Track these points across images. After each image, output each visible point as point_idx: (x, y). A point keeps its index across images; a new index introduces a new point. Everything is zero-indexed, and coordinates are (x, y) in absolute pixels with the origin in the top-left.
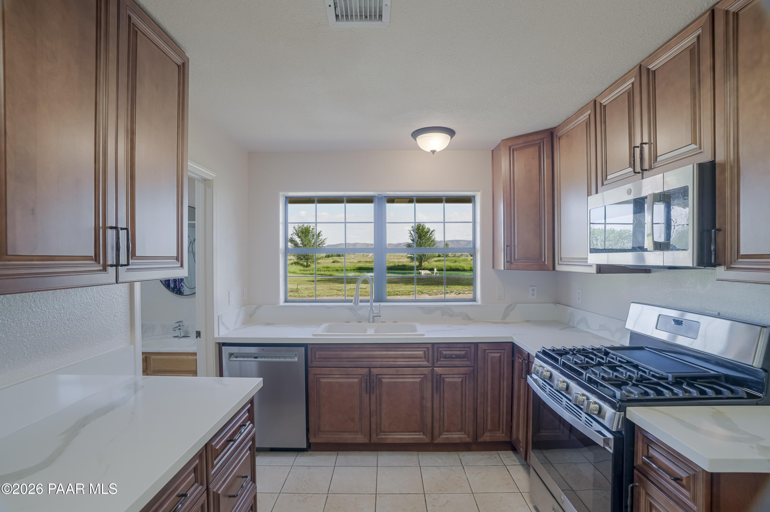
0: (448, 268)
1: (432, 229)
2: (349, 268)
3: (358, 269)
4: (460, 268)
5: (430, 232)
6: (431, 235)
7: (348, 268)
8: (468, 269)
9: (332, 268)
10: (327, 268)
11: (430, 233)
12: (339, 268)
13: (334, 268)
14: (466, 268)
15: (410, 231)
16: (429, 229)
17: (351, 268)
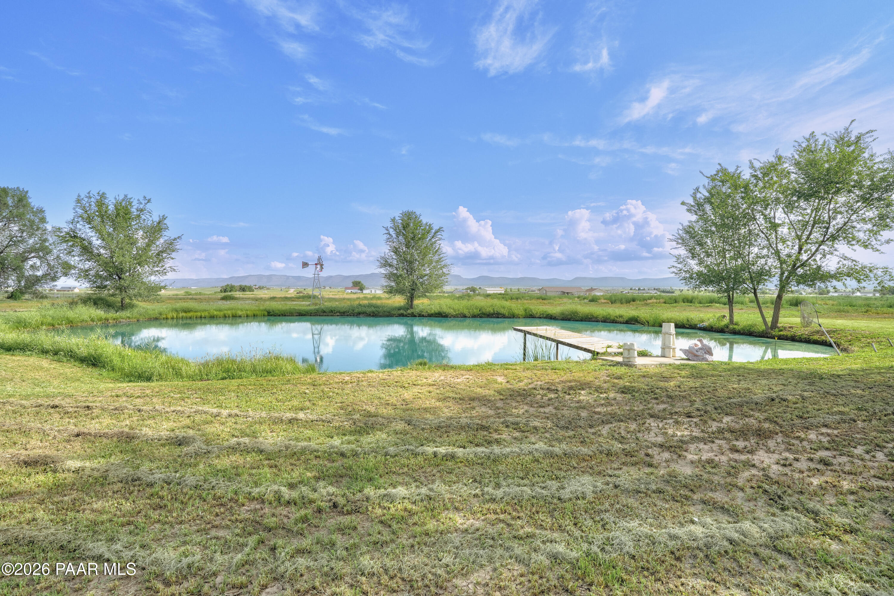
0: (476, 312)
1: (435, 227)
2: (244, 312)
3: (266, 313)
4: (502, 311)
5: (433, 231)
6: (433, 240)
7: (242, 310)
8: (521, 313)
9: (200, 311)
10: (185, 312)
11: (432, 234)
12: (216, 310)
13: (205, 311)
14: (516, 312)
15: (387, 230)
16: (430, 225)
17: (248, 312)
